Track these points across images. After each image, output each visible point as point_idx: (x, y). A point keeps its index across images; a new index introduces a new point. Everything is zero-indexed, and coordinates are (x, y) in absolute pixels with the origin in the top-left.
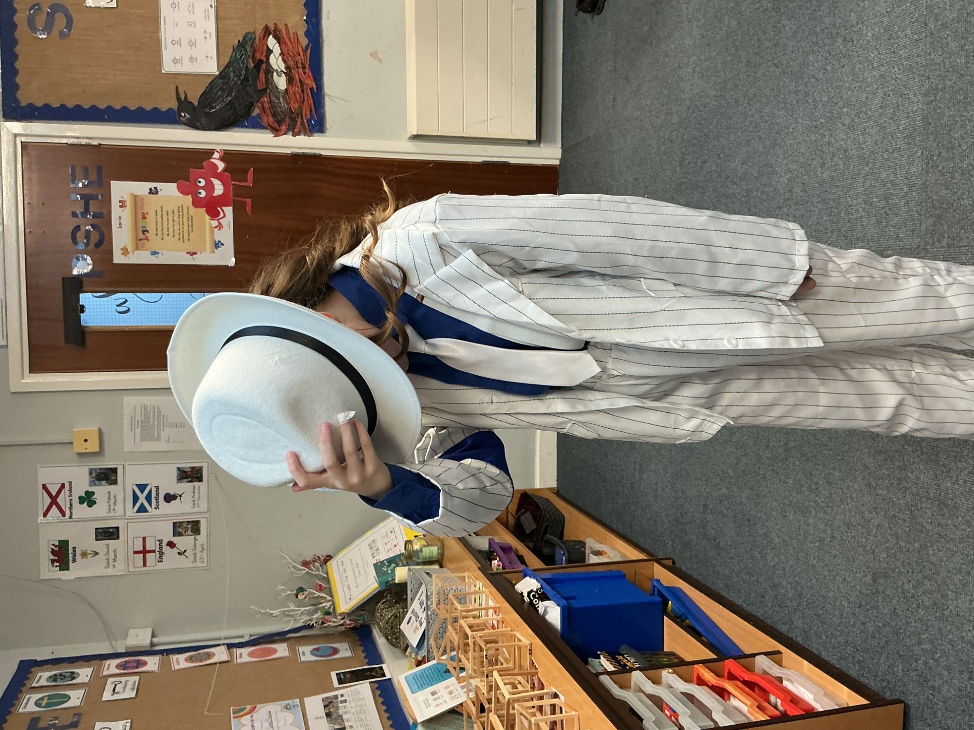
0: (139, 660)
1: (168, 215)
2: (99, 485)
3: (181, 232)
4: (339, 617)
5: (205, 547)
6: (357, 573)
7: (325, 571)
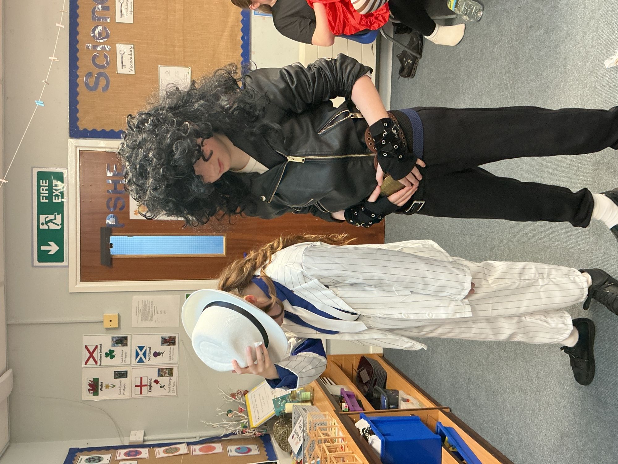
0: (137, 451)
2: (117, 346)
4: (252, 430)
5: (175, 383)
6: (263, 403)
7: (244, 400)
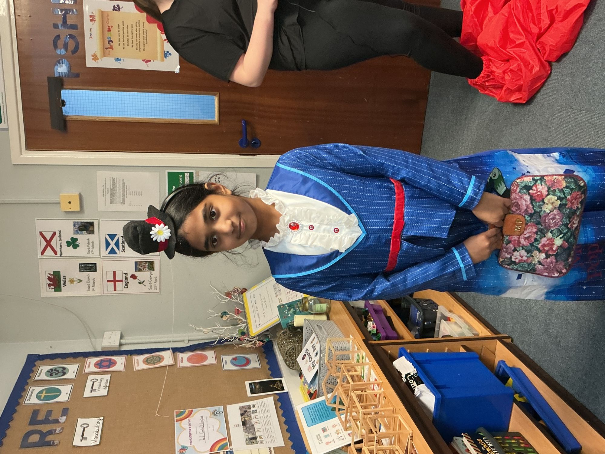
0: (110, 360)
1: (127, 28)
2: (81, 234)
3: (138, 43)
4: (251, 338)
5: (158, 280)
6: (264, 306)
7: (242, 299)
